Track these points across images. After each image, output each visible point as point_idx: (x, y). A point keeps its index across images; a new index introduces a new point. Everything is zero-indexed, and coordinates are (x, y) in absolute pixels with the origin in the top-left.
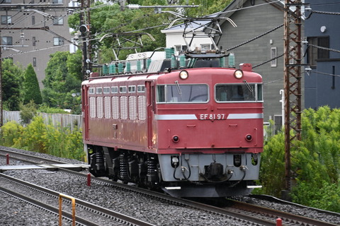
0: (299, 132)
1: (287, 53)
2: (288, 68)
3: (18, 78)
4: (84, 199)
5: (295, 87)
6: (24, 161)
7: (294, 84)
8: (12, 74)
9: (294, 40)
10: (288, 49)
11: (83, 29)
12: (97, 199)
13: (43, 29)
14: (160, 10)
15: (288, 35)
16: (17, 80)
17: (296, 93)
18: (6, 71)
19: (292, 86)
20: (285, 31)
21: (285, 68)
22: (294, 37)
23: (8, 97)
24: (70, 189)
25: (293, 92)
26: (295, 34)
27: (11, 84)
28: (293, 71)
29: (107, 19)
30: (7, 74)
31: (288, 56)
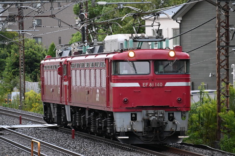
0: (227, 97)
1: (219, 37)
2: (219, 48)
3: (40, 55)
4: (67, 148)
5: (224, 63)
6: (34, 122)
7: (224, 61)
8: (35, 52)
9: (223, 27)
10: (219, 34)
11: (82, 17)
12: (75, 148)
13: (50, 16)
14: (122, 5)
15: (219, 23)
16: (39, 57)
17: (226, 67)
18: (30, 49)
19: (222, 62)
20: (217, 21)
21: (217, 49)
22: (224, 25)
23: (32, 70)
24: (59, 141)
25: (223, 67)
26: (225, 23)
27: (34, 60)
28: (223, 51)
29: (104, 7)
30: (31, 52)
31: (219, 40)
